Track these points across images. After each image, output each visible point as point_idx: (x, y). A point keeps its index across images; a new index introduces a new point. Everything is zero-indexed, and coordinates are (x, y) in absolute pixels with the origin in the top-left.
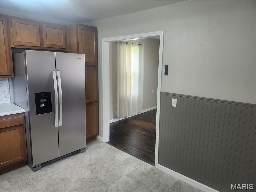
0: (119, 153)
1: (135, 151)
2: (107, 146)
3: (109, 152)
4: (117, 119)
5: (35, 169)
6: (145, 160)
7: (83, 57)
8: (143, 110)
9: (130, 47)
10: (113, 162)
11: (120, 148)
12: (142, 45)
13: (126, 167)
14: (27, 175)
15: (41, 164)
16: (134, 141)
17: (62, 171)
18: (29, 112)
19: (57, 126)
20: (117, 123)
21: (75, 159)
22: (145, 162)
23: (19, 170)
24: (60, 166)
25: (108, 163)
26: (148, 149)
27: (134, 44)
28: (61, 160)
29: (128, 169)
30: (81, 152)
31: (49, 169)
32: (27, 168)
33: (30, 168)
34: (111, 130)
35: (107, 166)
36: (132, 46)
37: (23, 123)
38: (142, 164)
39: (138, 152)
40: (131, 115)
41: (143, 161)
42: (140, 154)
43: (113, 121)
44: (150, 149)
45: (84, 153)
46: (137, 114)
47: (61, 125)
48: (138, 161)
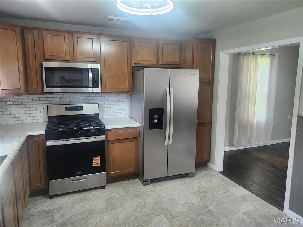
0: (234, 186)
1: (256, 189)
2: (219, 176)
3: (222, 182)
4: (234, 147)
5: (145, 183)
6: (270, 201)
7: (197, 72)
8: (271, 140)
9: (256, 58)
10: (226, 195)
11: (236, 182)
12: (275, 55)
13: (242, 204)
14: (138, 187)
15: (150, 179)
16: (256, 176)
17: (169, 191)
18: (143, 127)
19: (166, 143)
20: (233, 152)
21: (183, 182)
22: (270, 204)
23: (131, 181)
24: (167, 186)
25: (219, 194)
26: (275, 189)
27: (263, 54)
28: (169, 180)
29: (245, 207)
30: (189, 176)
31: (157, 186)
32: (137, 180)
33: (141, 181)
34: (226, 159)
35: (219, 197)
36: (259, 57)
37: (138, 136)
38: (265, 205)
39: (261, 190)
40: (253, 145)
41: (266, 202)
42: (263, 193)
43: (228, 149)
44: (278, 190)
45: (192, 178)
46: (262, 144)
47: (170, 143)
48: (260, 200)
